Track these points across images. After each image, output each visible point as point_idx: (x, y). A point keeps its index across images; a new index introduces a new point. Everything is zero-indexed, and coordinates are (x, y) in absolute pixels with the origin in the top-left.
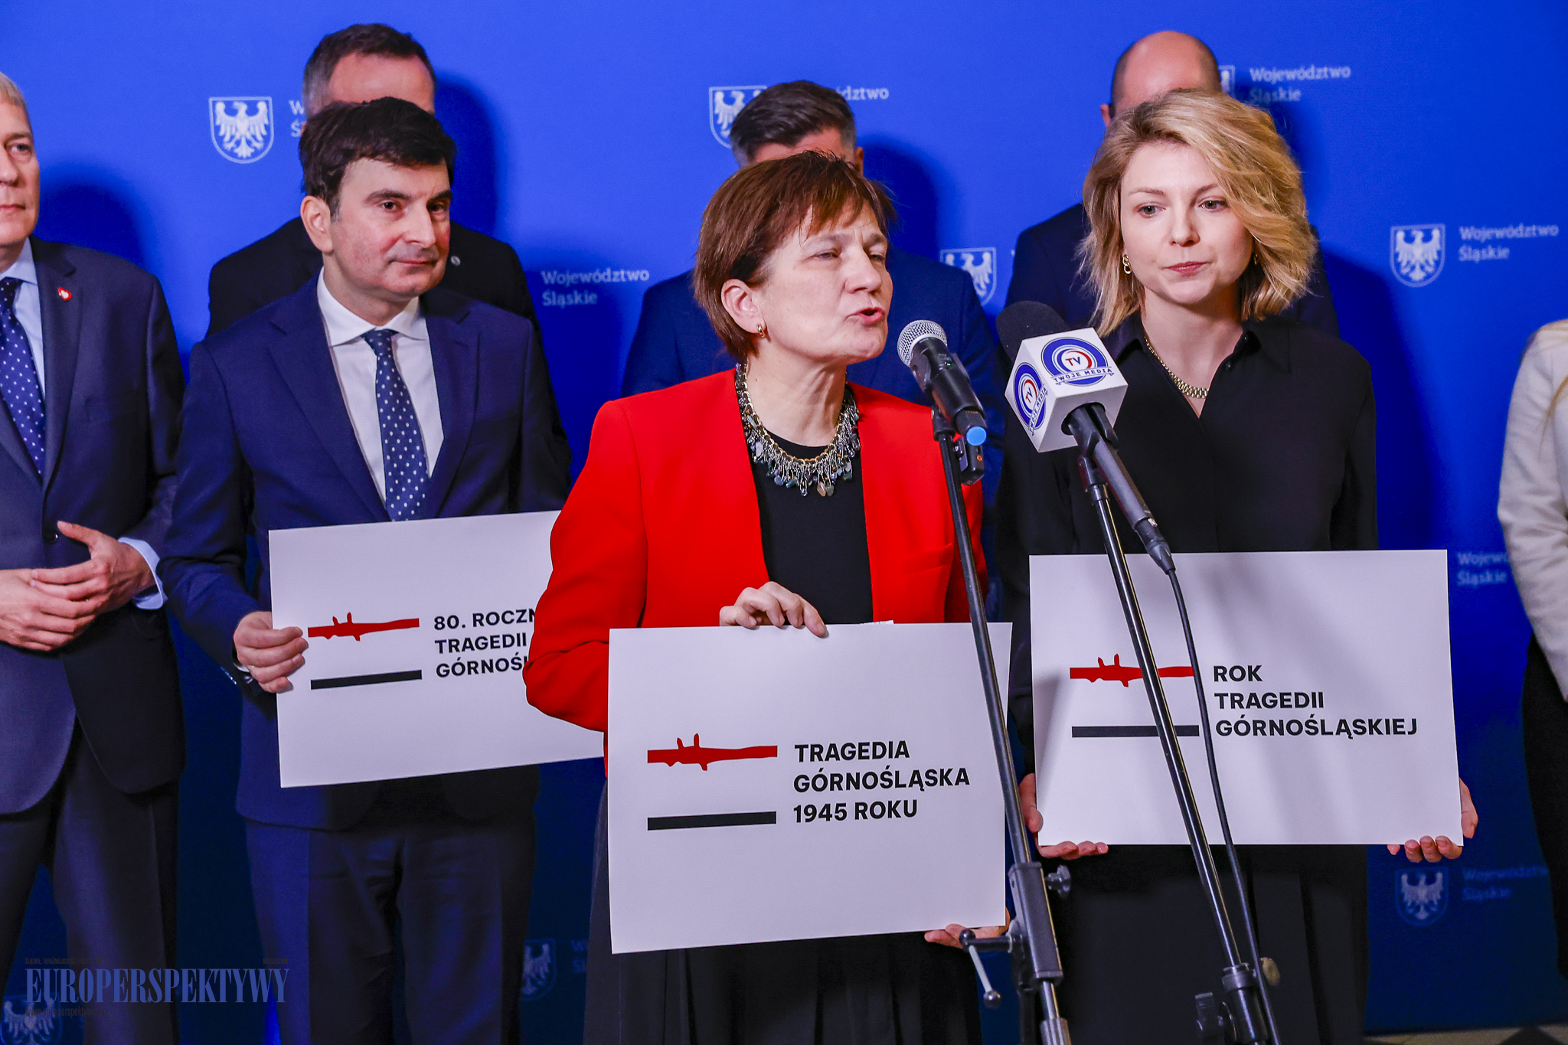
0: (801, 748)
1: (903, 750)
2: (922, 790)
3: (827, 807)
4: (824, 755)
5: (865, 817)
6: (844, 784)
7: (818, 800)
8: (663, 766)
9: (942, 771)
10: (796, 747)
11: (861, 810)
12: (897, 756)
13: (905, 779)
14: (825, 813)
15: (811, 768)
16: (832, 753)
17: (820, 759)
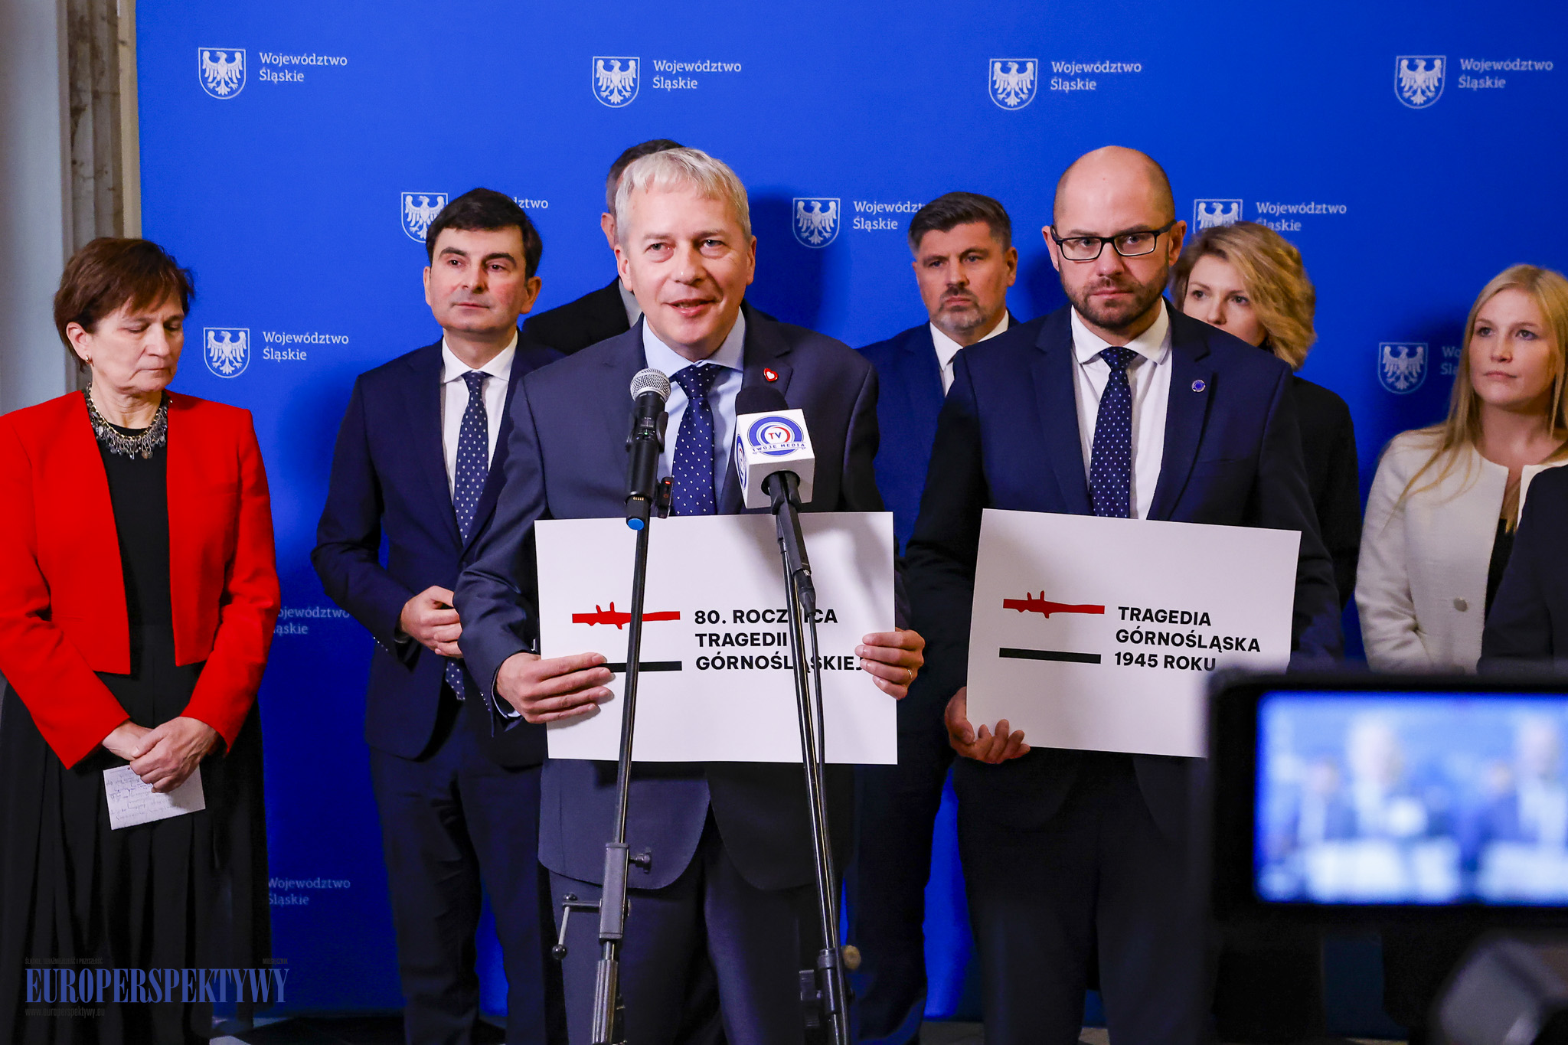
0: (1124, 609)
1: (1206, 619)
2: (1220, 651)
3: (1142, 656)
4: (1141, 617)
5: (1172, 667)
6: (1156, 640)
7: (1136, 650)
9: (1237, 639)
10: (1120, 608)
11: (1169, 661)
12: (1200, 624)
13: (1207, 641)
14: (1140, 660)
15: (1130, 625)
16: (1148, 615)
17: (1138, 619)
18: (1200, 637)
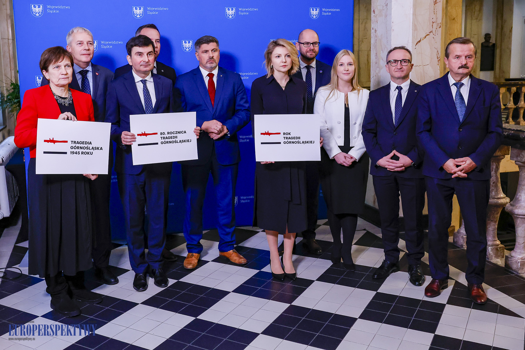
0: (72, 141)
1: (91, 143)
2: (94, 150)
3: (76, 152)
4: (76, 143)
5: (83, 154)
6: (79, 148)
7: (75, 151)
8: (47, 143)
9: (98, 147)
11: (82, 153)
12: (89, 144)
13: (91, 148)
15: (74, 145)
16: (78, 143)
17: (75, 144)
18: (89, 147)
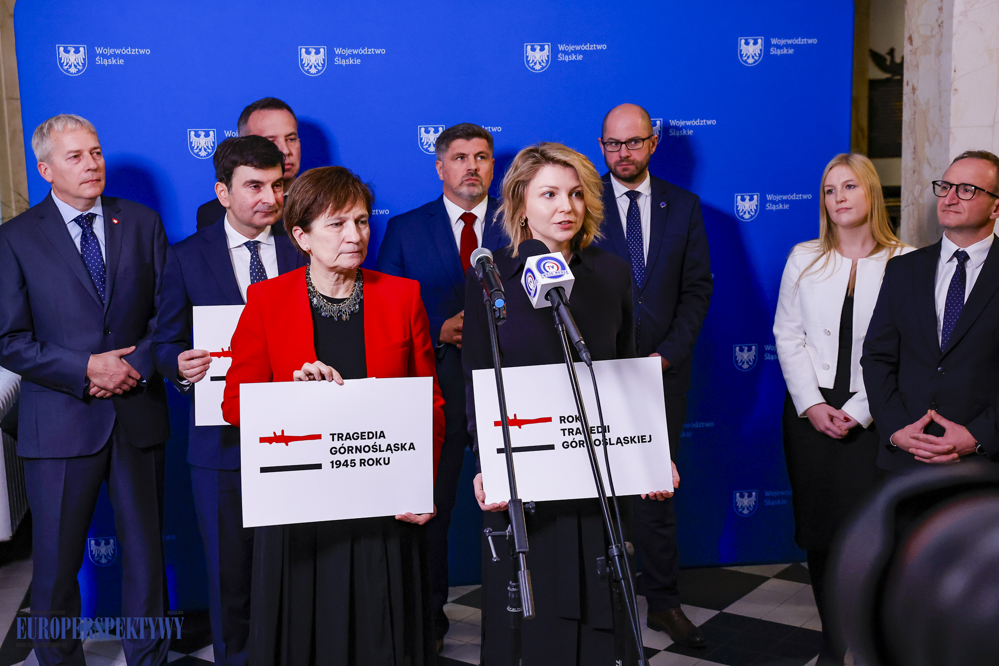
0: (333, 435)
1: (382, 435)
2: (392, 453)
3: (346, 461)
4: (344, 438)
5: (365, 465)
6: (354, 451)
7: (342, 458)
9: (402, 444)
10: (331, 434)
11: (363, 462)
12: (379, 438)
13: (384, 448)
14: (345, 464)
15: (338, 444)
16: (348, 437)
17: (342, 440)
18: (380, 445)
